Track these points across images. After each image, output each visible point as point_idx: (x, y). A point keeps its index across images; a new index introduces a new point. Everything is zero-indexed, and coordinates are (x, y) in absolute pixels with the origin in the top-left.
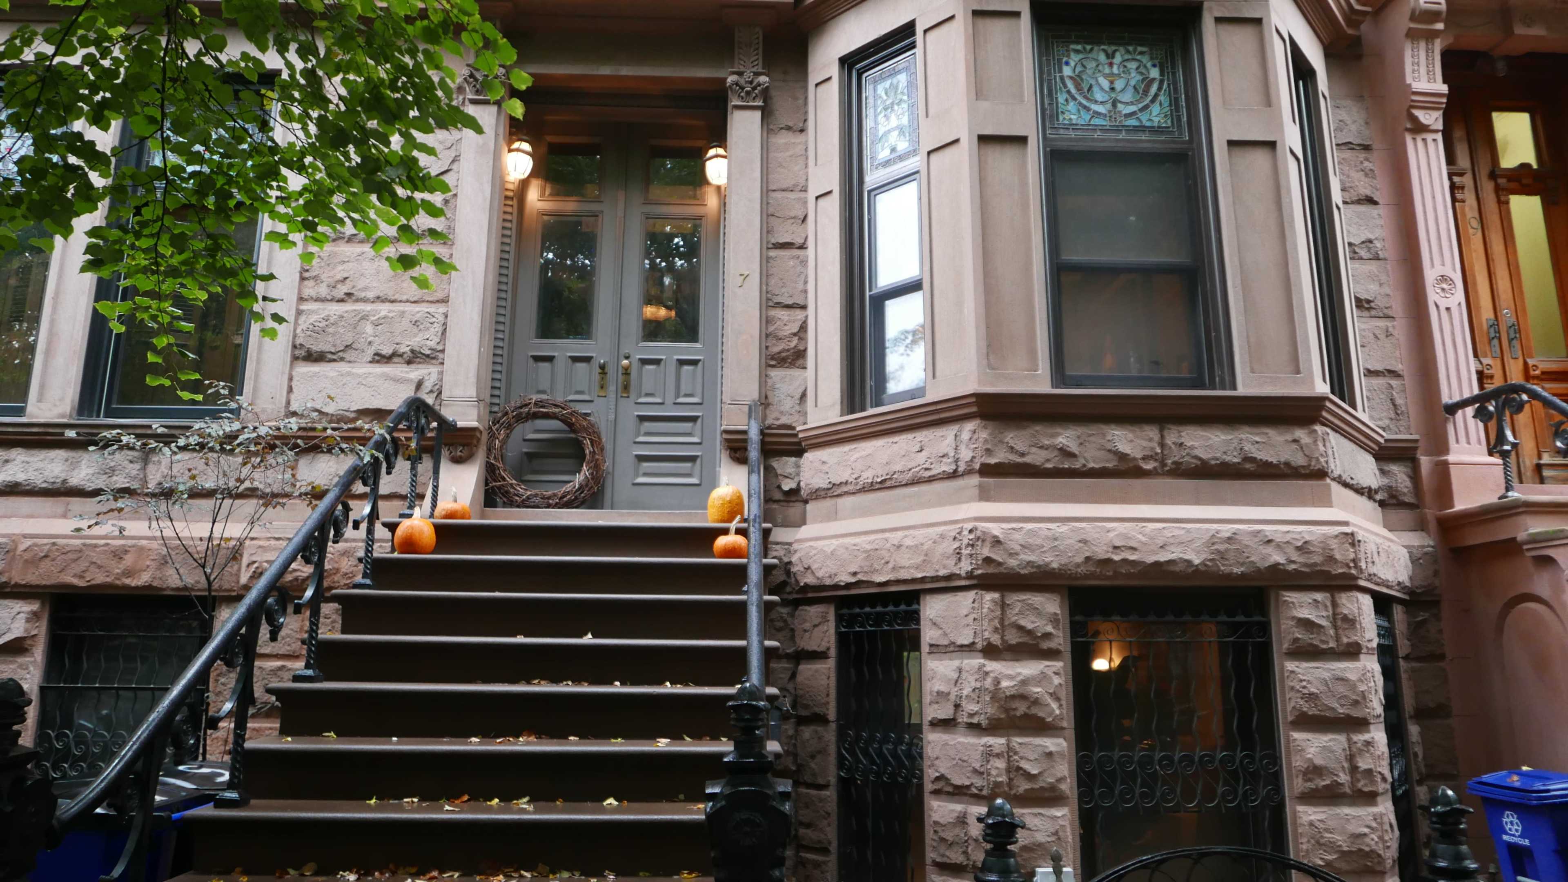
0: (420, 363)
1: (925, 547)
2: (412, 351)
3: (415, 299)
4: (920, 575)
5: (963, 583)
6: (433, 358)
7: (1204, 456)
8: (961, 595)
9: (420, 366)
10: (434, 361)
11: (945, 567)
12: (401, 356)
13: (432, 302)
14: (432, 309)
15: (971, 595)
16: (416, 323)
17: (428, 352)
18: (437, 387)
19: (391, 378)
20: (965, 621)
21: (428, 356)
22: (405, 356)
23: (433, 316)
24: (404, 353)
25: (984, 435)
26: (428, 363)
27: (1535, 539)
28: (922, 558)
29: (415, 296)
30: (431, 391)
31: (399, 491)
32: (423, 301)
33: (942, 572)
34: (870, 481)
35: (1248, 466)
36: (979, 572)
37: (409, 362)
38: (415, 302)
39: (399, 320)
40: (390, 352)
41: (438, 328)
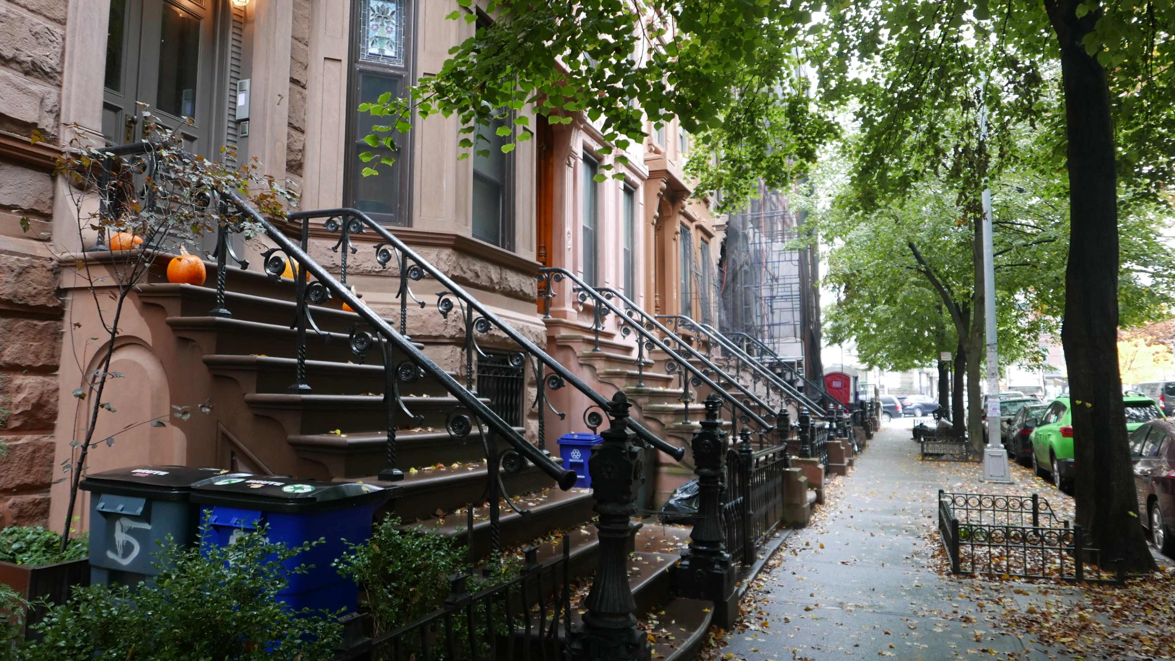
0: (37, 77)
1: (424, 318)
2: (33, 63)
3: (33, 8)
4: (418, 334)
5: (446, 341)
6: (51, 78)
7: (512, 286)
8: (442, 348)
9: (37, 81)
10: (51, 81)
11: (436, 331)
12: (20, 63)
13: (48, 18)
14: (51, 26)
15: (450, 348)
16: (36, 34)
17: (48, 70)
18: (56, 109)
19: (15, 85)
20: (446, 362)
21: (47, 73)
22: (24, 65)
23: (53, 35)
24: (24, 62)
25: (454, 258)
26: (45, 81)
27: (565, 338)
28: (419, 324)
29: (33, 5)
30: (51, 111)
31: (20, 204)
32: (40, 14)
33: (434, 334)
34: (369, 269)
35: (521, 294)
36: (457, 336)
37: (27, 73)
38: (32, 11)
39: (19, 24)
40: (11, 55)
41: (58, 50)
